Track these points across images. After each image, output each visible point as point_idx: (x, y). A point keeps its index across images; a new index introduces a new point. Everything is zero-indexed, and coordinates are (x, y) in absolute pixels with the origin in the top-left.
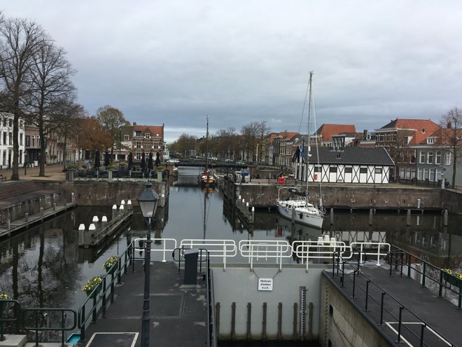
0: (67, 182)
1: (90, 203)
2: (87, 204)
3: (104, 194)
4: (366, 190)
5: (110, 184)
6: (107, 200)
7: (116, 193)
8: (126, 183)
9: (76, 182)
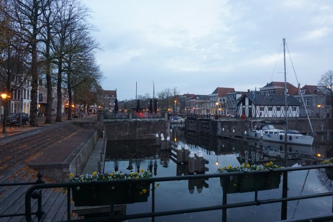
0: (98, 123)
1: (116, 138)
2: (114, 139)
3: (126, 131)
4: (293, 121)
5: (131, 123)
6: (129, 135)
7: (135, 130)
8: (142, 122)
9: (105, 123)
